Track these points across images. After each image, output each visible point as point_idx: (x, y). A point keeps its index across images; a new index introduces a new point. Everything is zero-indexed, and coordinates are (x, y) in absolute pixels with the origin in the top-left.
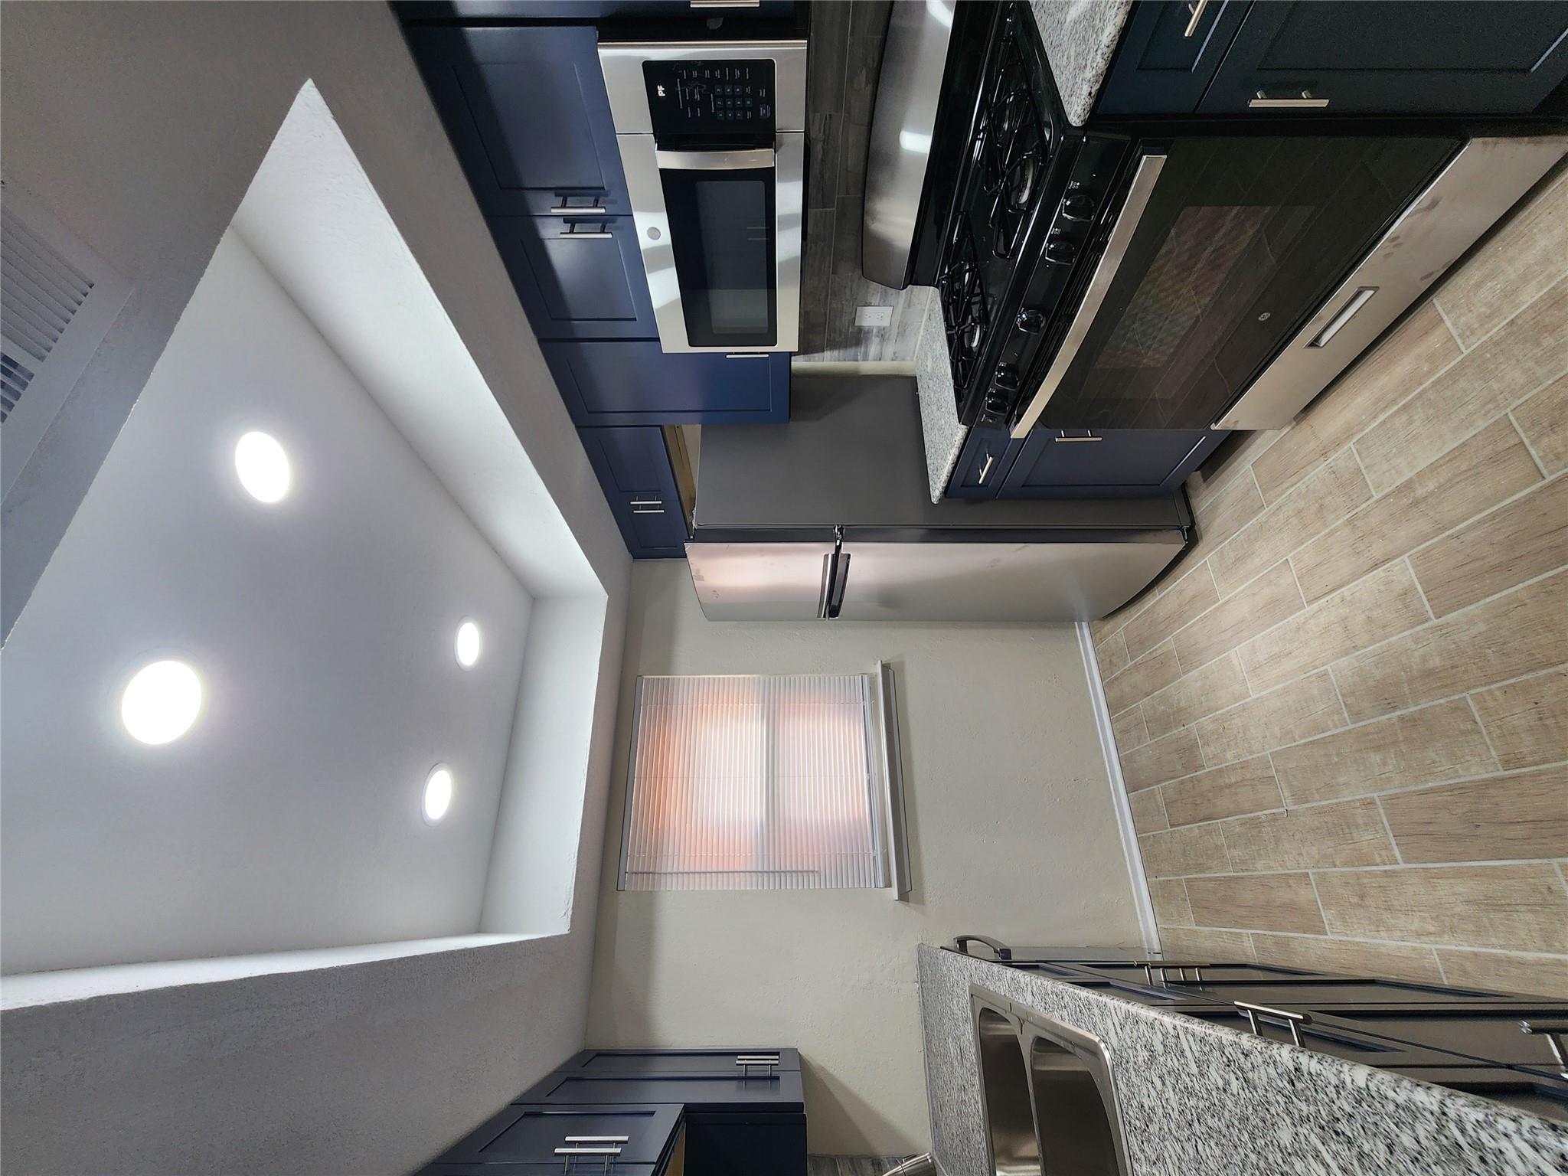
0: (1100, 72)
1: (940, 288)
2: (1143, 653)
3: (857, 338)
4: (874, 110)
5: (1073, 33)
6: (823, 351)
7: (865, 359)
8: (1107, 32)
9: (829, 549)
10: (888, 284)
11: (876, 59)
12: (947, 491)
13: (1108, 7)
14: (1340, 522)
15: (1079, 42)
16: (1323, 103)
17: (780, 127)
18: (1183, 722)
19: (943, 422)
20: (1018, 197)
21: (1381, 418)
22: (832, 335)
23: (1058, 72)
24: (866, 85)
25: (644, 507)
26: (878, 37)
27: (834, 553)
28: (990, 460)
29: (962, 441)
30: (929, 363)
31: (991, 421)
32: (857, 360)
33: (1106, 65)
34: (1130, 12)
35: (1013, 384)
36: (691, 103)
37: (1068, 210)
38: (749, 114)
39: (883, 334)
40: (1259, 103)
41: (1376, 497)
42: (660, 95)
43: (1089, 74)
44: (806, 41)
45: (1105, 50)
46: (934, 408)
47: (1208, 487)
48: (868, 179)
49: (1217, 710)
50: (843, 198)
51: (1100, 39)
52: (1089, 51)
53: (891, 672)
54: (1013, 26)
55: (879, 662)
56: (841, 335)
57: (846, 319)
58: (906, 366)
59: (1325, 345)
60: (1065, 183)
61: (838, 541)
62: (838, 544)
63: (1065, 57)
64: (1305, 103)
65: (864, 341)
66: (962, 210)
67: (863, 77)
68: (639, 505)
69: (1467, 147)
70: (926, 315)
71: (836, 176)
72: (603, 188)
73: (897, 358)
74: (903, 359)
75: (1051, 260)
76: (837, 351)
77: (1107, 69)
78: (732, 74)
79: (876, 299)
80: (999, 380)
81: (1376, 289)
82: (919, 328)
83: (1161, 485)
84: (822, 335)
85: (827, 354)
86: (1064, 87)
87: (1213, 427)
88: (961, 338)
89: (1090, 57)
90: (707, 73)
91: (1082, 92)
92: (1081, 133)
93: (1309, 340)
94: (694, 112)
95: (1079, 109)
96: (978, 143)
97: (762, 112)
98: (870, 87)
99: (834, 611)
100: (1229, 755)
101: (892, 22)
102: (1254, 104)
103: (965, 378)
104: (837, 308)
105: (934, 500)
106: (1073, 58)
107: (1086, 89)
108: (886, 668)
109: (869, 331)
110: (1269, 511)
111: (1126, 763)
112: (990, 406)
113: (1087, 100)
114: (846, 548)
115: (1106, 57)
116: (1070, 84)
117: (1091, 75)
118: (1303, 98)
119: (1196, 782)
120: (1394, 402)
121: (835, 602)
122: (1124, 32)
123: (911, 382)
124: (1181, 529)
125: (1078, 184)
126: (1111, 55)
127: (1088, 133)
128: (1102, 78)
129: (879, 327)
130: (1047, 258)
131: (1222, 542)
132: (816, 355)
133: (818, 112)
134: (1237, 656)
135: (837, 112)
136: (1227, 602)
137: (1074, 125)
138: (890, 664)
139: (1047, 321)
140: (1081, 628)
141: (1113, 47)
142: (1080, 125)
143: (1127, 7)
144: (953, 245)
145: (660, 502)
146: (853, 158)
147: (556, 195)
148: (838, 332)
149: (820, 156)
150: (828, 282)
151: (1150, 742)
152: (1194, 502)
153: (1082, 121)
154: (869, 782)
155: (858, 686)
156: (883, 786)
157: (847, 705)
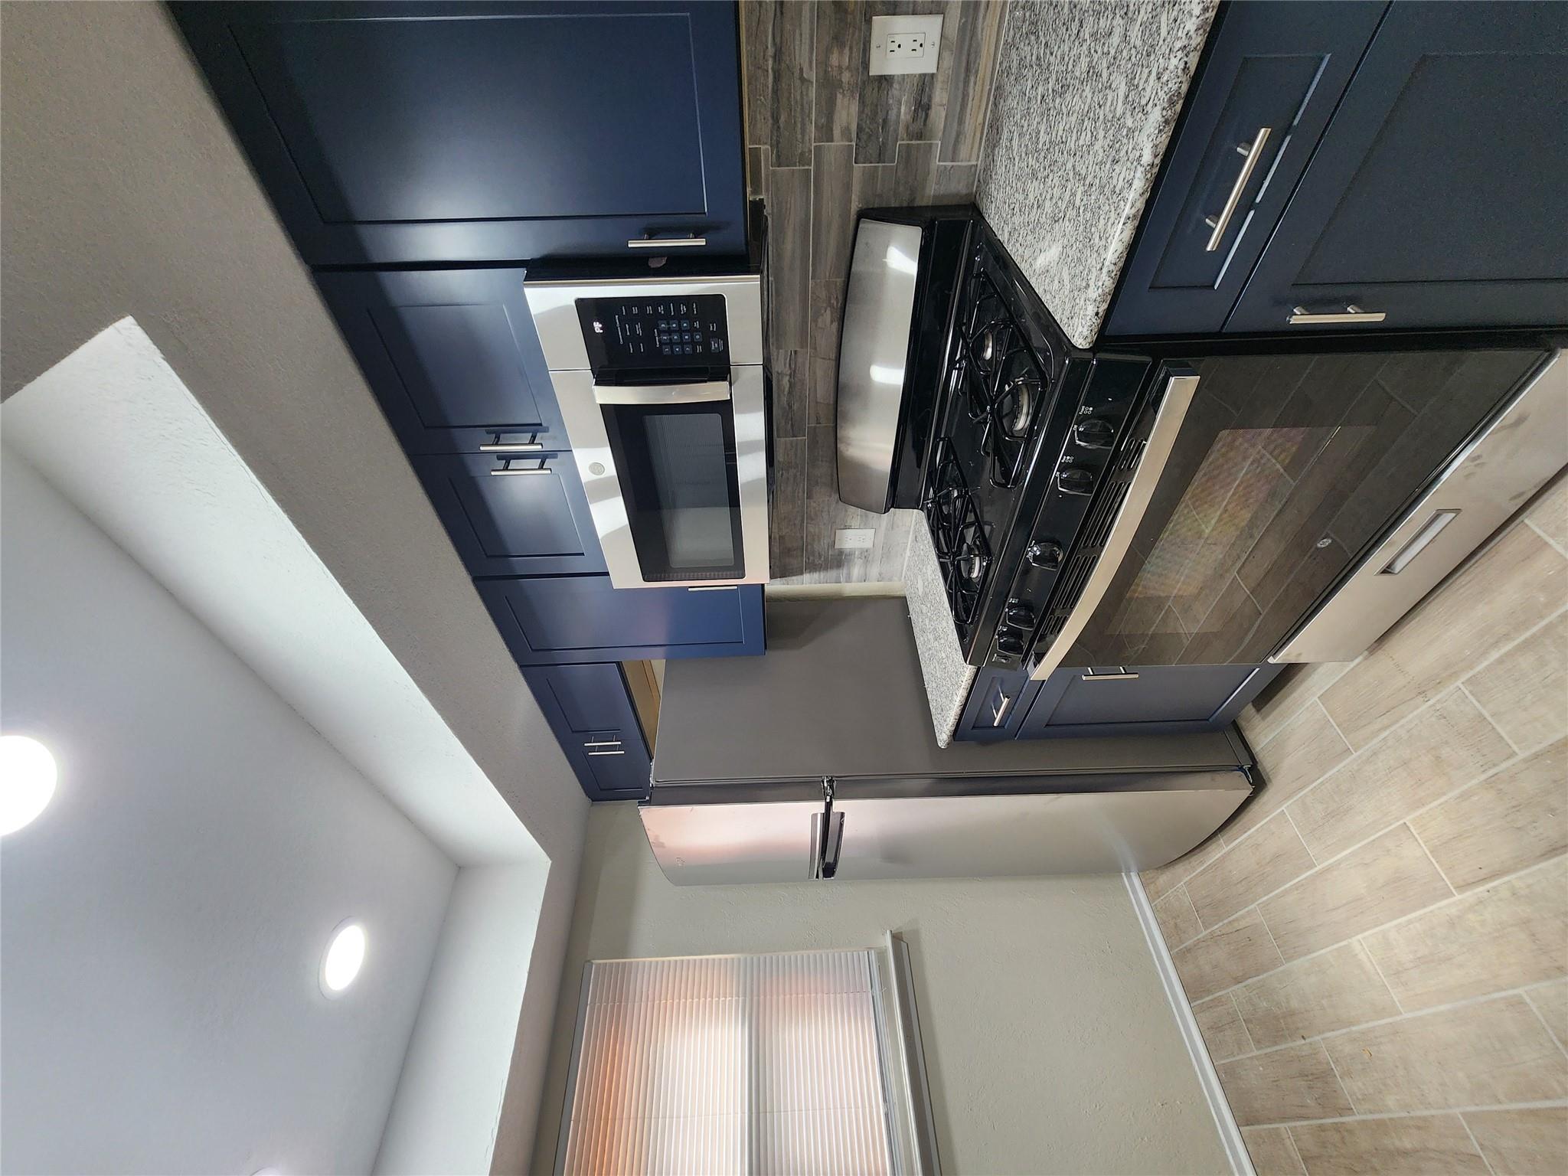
0: (1107, 290)
1: (926, 511)
2: (1220, 921)
3: (838, 560)
4: (841, 345)
5: (1063, 258)
6: (802, 574)
7: (849, 580)
8: (1111, 249)
9: (819, 807)
10: (868, 508)
11: (840, 298)
12: (956, 734)
13: (1109, 224)
14: (1475, 782)
15: (1073, 265)
16: (1379, 317)
17: (734, 361)
18: (1302, 1032)
19: (944, 655)
20: (1013, 423)
21: (1495, 655)
22: (811, 558)
23: (1048, 297)
24: (832, 322)
25: (601, 749)
26: (840, 281)
27: (823, 812)
28: (1006, 701)
29: (970, 682)
30: (920, 585)
31: (1004, 661)
32: (840, 582)
33: (1113, 283)
34: (1138, 227)
35: (1030, 623)
36: (634, 338)
37: (1083, 436)
38: (699, 349)
39: (866, 555)
40: (1300, 318)
41: (1522, 755)
42: (597, 332)
43: (1093, 293)
44: (759, 276)
45: (1112, 267)
46: (931, 637)
47: (1263, 719)
48: (839, 409)
49: (1352, 1024)
50: (815, 428)
51: (1103, 257)
52: (1090, 271)
53: (904, 945)
54: (984, 263)
55: (888, 932)
56: (820, 558)
57: (825, 542)
58: (894, 587)
59: (1400, 571)
60: (1075, 408)
61: (828, 798)
62: (828, 800)
63: (1056, 282)
64: (1353, 318)
65: (846, 564)
66: (942, 436)
67: (827, 316)
68: (595, 746)
69: (1556, 359)
70: (911, 537)
71: (805, 407)
72: (541, 425)
73: (883, 578)
74: (890, 580)
75: (1064, 490)
76: (818, 573)
77: (1115, 288)
78: (677, 310)
79: (855, 522)
80: (1011, 619)
81: (1457, 511)
82: (905, 549)
83: (1211, 720)
84: (799, 559)
85: (807, 577)
86: (1060, 311)
87: (1271, 660)
88: (958, 568)
89: (1093, 276)
90: (649, 310)
91: (1088, 313)
92: (1090, 355)
93: (1383, 565)
94: (636, 348)
95: (1085, 330)
96: (955, 373)
97: (714, 346)
98: (835, 325)
99: (829, 871)
100: (1391, 1101)
101: (853, 270)
102: (1294, 320)
103: (967, 611)
104: (815, 532)
105: (942, 744)
106: (1066, 282)
107: (1091, 310)
108: (897, 938)
109: (851, 554)
110: (1359, 757)
111: (1228, 1076)
112: (1001, 646)
113: (1094, 321)
114: (838, 806)
115: (1113, 275)
116: (1068, 306)
117: (1096, 294)
118: (1350, 313)
119: (1346, 1133)
120: (1507, 637)
121: (829, 858)
122: (1133, 249)
123: (901, 603)
124: (1241, 769)
125: (1091, 409)
126: (1119, 273)
127: (1098, 355)
128: (1109, 298)
129: (861, 549)
130: (1060, 489)
131: (1301, 789)
132: (794, 578)
133: (782, 349)
134: (1363, 945)
135: (802, 348)
136: (1328, 870)
137: (1080, 347)
138: (901, 933)
139: (1064, 555)
140: (1129, 877)
141: (1121, 264)
142: (1087, 346)
143: (1135, 221)
144: (936, 470)
145: (620, 743)
146: (823, 390)
147: (488, 433)
148: (817, 554)
149: (787, 389)
150: (803, 507)
151: (1256, 1053)
152: (1250, 736)
153: (1089, 344)
154: (887, 1115)
155: (865, 967)
156: (908, 1130)
157: (851, 995)
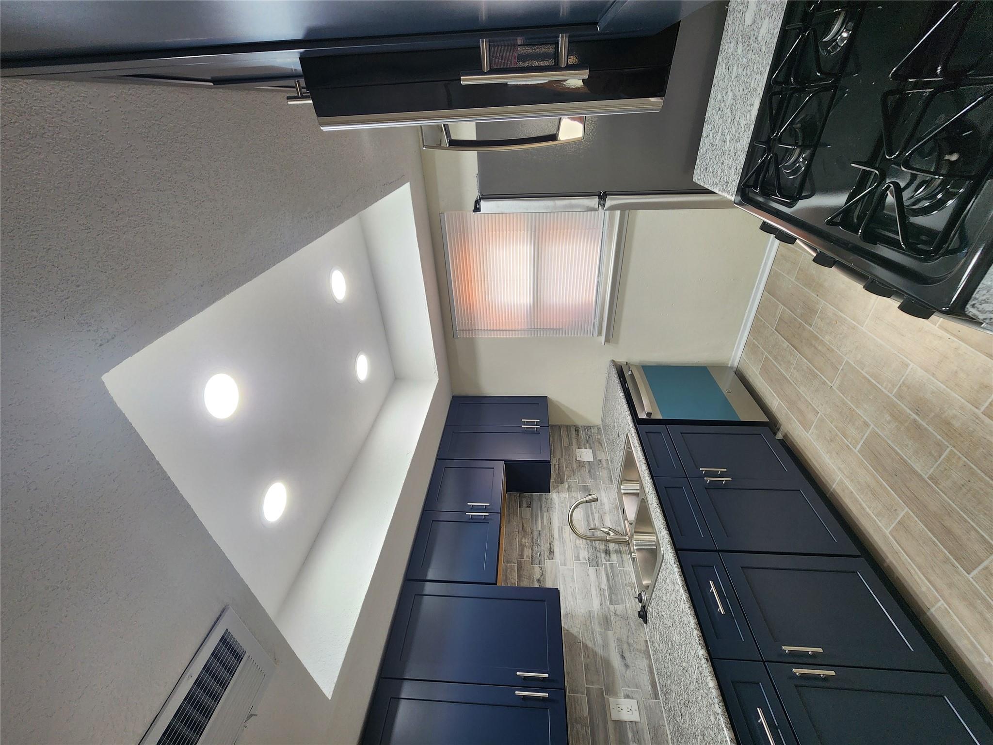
18: (819, 294)
49: (840, 311)
100: (828, 337)
119: (802, 327)
151: (793, 280)
154: (598, 282)
155: (601, 218)
156: (607, 285)
157: (587, 231)
